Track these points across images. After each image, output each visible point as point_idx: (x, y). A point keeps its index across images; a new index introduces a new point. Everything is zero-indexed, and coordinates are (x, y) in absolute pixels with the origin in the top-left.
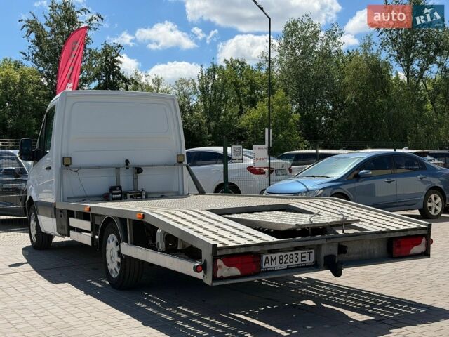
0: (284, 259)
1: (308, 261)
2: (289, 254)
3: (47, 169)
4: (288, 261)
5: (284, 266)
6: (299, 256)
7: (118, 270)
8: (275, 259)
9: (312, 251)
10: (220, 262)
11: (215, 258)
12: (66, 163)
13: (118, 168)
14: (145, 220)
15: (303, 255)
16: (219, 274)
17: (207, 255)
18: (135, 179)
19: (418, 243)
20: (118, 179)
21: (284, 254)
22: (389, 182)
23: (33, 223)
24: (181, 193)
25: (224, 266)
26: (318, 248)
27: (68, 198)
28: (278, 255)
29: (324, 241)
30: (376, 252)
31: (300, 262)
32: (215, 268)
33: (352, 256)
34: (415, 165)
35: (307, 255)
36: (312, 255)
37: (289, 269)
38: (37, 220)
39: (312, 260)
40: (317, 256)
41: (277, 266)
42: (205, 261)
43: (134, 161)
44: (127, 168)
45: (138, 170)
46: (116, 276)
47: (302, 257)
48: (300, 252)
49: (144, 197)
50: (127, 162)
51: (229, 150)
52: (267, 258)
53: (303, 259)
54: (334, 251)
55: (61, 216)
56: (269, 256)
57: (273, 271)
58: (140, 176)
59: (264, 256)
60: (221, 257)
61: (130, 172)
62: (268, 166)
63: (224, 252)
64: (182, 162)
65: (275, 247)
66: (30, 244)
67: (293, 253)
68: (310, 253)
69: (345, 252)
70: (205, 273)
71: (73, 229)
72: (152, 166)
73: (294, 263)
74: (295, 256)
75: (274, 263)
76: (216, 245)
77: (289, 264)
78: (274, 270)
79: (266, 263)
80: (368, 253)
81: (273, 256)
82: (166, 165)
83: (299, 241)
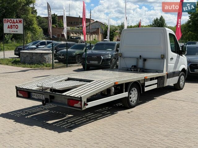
0: (37, 96)
2: (38, 94)
5: (37, 98)
6: (41, 96)
12: (120, 55)
16: (18, 95)
19: (77, 103)
21: (37, 94)
28: (36, 94)
31: (41, 98)
33: (58, 101)
48: (41, 95)
50: (140, 56)
54: (48, 97)
58: (146, 62)
60: (18, 90)
61: (141, 60)
64: (163, 58)
72: (150, 59)
75: (34, 96)
77: (39, 98)
78: (34, 98)
81: (34, 94)
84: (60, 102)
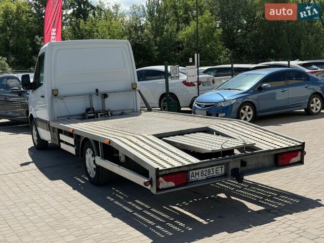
0: (204, 173)
1: (220, 173)
2: (207, 169)
3: (41, 97)
4: (207, 174)
5: (204, 177)
6: (215, 170)
7: (95, 173)
8: (198, 173)
9: (224, 166)
10: (161, 179)
11: (158, 177)
12: (55, 94)
13: (90, 95)
14: (111, 144)
15: (217, 169)
16: (161, 187)
17: (152, 174)
18: (103, 102)
20: (91, 103)
21: (204, 170)
22: (283, 91)
23: (34, 131)
24: (135, 110)
25: (164, 181)
26: (227, 165)
27: (58, 117)
28: (200, 171)
29: (231, 160)
30: (266, 163)
31: (215, 174)
32: (158, 183)
33: (250, 167)
34: (302, 77)
35: (220, 169)
36: (223, 169)
37: (207, 179)
38: (37, 130)
39: (223, 172)
40: (226, 169)
41: (200, 177)
42: (151, 178)
43: (102, 90)
44: (97, 95)
45: (105, 96)
46: (93, 176)
47: (216, 171)
48: (215, 168)
49: (110, 115)
50: (97, 90)
51: (169, 67)
52: (193, 173)
53: (217, 172)
54: (238, 165)
55: (54, 132)
56: (194, 172)
57: (197, 181)
58: (107, 100)
59: (191, 172)
60: (162, 176)
61: (99, 97)
62: (197, 80)
63: (164, 173)
64: (135, 89)
65: (198, 166)
66: (33, 145)
67: (210, 168)
68: (222, 167)
69: (245, 166)
70: (152, 186)
71: (63, 141)
72: (115, 92)
73: (211, 175)
74: (211, 170)
75: (197, 177)
76: (158, 168)
77: (208, 176)
79: (192, 176)
80: (261, 165)
81: (197, 171)
82: (124, 91)
83: (214, 161)
84: (254, 166)
